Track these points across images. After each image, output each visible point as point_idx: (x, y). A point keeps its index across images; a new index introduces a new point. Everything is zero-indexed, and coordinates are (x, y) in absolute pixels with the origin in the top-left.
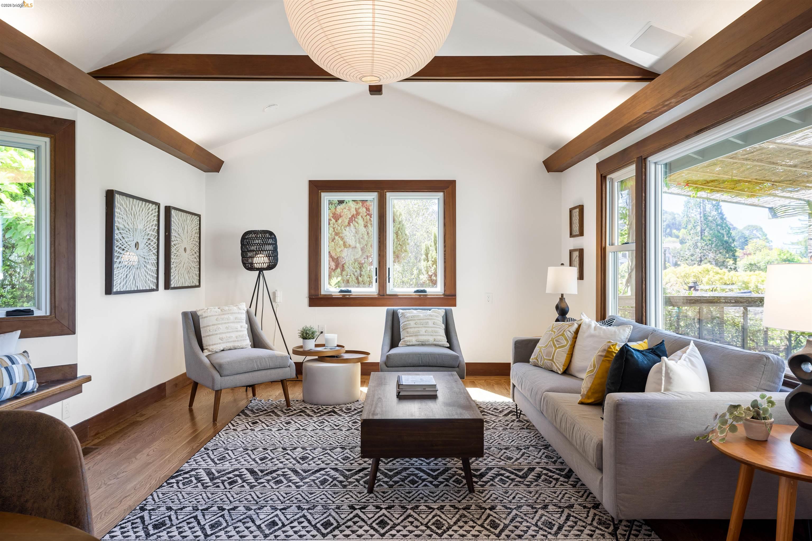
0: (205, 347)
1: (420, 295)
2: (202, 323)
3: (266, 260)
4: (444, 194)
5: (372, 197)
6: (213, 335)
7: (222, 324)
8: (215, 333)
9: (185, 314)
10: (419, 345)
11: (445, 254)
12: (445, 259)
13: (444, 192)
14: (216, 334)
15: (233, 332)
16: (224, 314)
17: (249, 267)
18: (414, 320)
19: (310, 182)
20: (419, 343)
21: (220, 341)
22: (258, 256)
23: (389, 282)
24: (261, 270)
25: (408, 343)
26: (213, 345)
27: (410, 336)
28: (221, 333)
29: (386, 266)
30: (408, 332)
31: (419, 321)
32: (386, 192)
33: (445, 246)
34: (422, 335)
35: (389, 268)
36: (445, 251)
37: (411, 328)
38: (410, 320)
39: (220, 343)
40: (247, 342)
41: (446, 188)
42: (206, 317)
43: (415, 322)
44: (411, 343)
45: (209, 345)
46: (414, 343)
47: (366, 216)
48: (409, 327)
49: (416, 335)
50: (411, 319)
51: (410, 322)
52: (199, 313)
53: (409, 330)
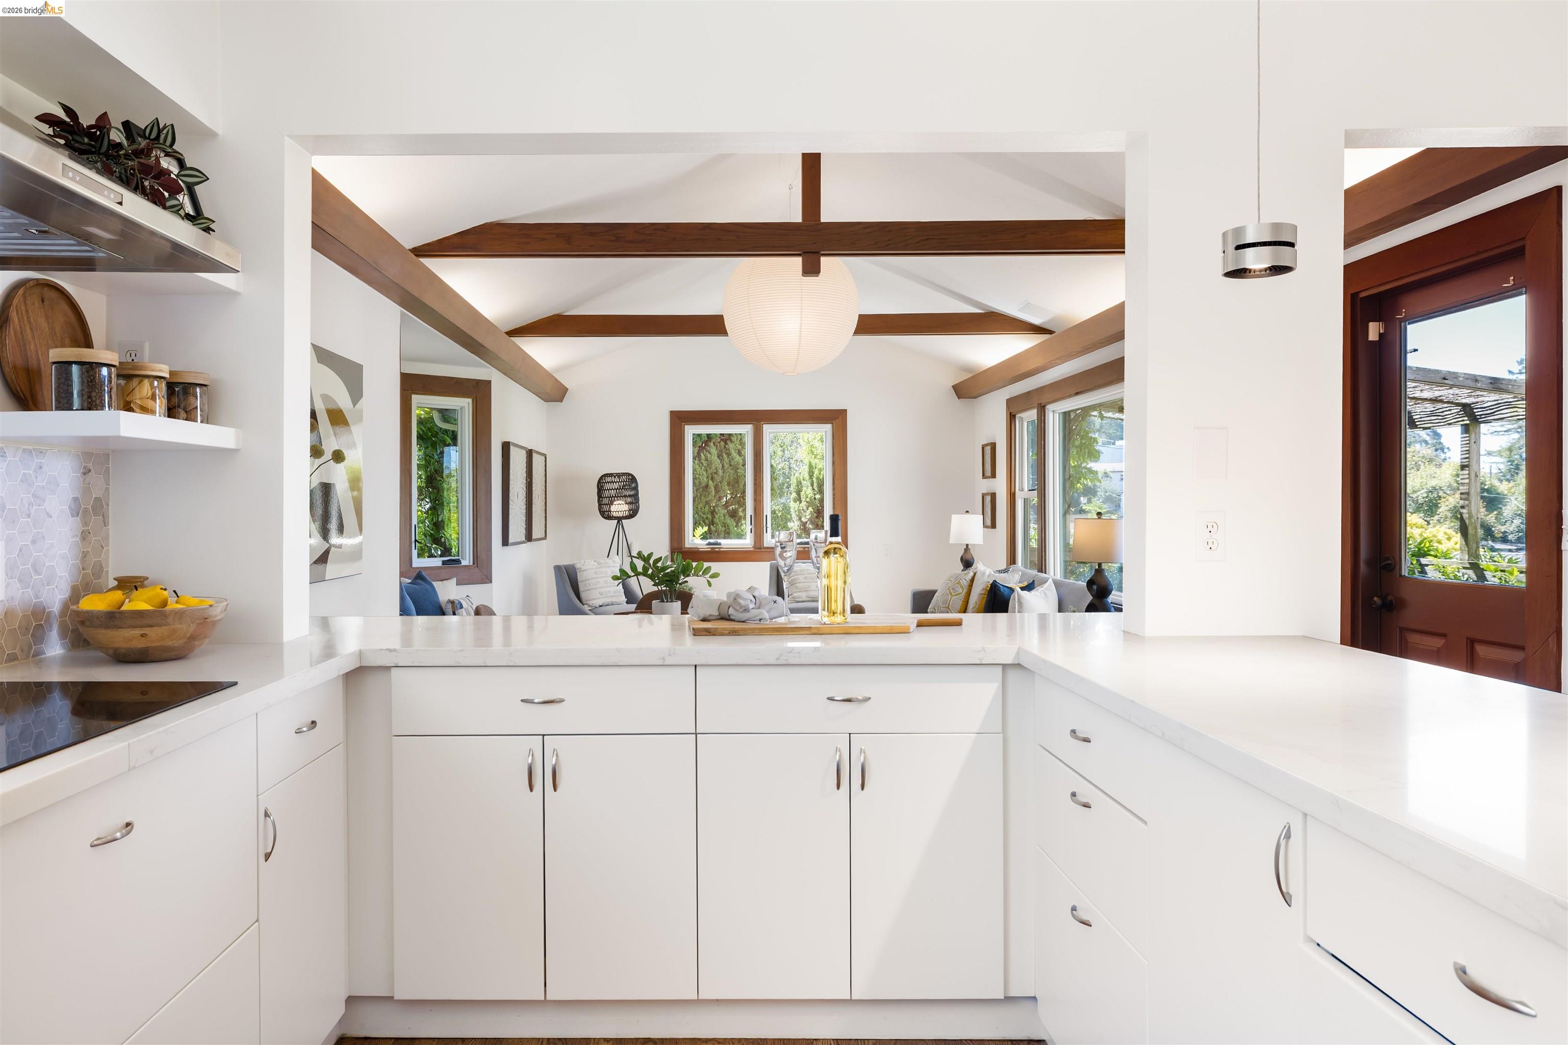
0: (584, 603)
1: (804, 548)
2: (580, 577)
3: (626, 507)
4: (833, 426)
5: (746, 430)
6: (592, 589)
7: (601, 577)
8: (594, 587)
9: (558, 569)
10: (809, 601)
11: (834, 498)
12: (834, 504)
13: (832, 423)
14: (596, 588)
15: (611, 586)
16: (600, 568)
17: (606, 515)
18: (803, 574)
19: (672, 412)
20: (809, 599)
21: (600, 596)
22: (615, 503)
23: (766, 532)
24: (619, 519)
25: (798, 600)
26: (593, 599)
27: (799, 592)
28: (600, 588)
29: (763, 512)
30: (797, 588)
31: (809, 575)
32: (763, 424)
33: (834, 489)
34: (812, 590)
35: (766, 516)
36: (834, 495)
37: (800, 583)
38: (799, 575)
39: (600, 598)
40: (624, 599)
41: (835, 420)
42: (585, 570)
43: (804, 576)
44: (800, 600)
45: (589, 600)
46: (805, 599)
47: (719, 442)
48: (798, 581)
49: (806, 591)
50: (800, 573)
51: (799, 576)
52: (578, 566)
53: (798, 585)
